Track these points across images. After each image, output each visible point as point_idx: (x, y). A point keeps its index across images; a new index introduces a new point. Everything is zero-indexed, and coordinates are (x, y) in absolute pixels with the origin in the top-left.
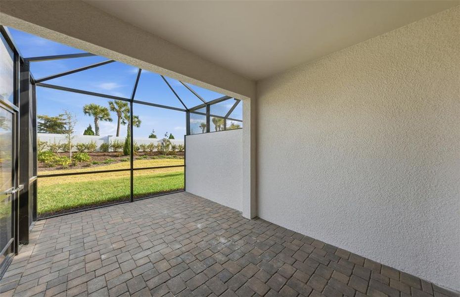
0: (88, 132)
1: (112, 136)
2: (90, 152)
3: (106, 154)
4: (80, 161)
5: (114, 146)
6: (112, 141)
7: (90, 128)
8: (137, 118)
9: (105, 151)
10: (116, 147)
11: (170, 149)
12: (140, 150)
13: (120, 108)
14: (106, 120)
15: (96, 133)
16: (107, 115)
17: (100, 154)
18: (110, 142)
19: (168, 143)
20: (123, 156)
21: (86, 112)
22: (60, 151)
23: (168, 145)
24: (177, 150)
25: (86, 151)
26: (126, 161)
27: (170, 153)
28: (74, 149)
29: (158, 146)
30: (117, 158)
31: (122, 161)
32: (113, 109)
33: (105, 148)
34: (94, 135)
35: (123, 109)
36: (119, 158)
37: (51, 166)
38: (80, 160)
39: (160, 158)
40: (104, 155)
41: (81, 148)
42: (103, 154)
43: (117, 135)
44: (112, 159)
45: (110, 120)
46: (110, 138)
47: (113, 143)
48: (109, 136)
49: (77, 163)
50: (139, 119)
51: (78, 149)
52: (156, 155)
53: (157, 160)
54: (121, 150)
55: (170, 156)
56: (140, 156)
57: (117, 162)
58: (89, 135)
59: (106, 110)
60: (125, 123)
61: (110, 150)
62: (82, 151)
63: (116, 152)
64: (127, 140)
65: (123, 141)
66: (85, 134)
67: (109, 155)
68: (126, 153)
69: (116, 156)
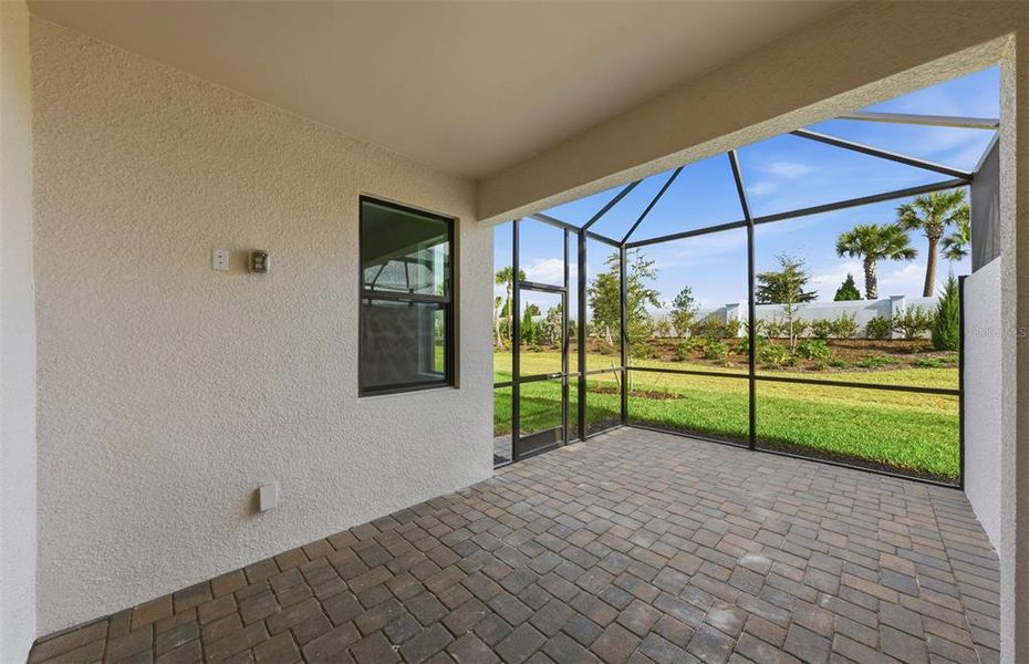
0: (847, 291)
1: (902, 297)
2: (840, 339)
3: (878, 343)
4: (807, 358)
5: (907, 323)
6: (902, 309)
7: (849, 284)
9: (878, 338)
10: (912, 325)
14: (896, 257)
15: (868, 292)
16: (899, 242)
17: (864, 343)
18: (895, 314)
20: (929, 350)
21: (842, 250)
22: (782, 336)
25: (831, 336)
26: (929, 366)
28: (807, 333)
30: (904, 357)
31: (916, 365)
32: (913, 222)
33: (879, 329)
35: (947, 214)
36: (912, 357)
38: (806, 354)
40: (873, 347)
41: (823, 333)
43: (927, 295)
44: (888, 357)
45: (910, 254)
46: (895, 304)
47: (903, 315)
48: (894, 298)
51: (815, 332)
54: (928, 334)
57: (900, 368)
58: (847, 299)
59: (896, 230)
61: (895, 335)
62: (822, 337)
63: (914, 340)
64: (944, 305)
65: (935, 310)
66: (837, 299)
67: (883, 348)
68: (941, 344)
69: (904, 351)
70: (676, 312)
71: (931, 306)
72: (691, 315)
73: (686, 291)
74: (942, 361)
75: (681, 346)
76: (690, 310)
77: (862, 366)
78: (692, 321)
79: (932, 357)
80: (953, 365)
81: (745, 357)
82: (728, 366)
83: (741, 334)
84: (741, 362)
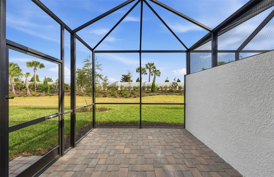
1: (146, 82)
2: (138, 90)
6: (146, 84)
7: (138, 79)
8: (159, 71)
9: (143, 90)
10: (148, 87)
11: (177, 89)
12: (160, 90)
13: (150, 66)
14: (145, 74)
16: (145, 71)
19: (176, 85)
21: (137, 71)
22: (127, 90)
23: (176, 86)
24: (182, 90)
25: (136, 90)
26: (152, 95)
27: (177, 92)
28: (132, 89)
29: (170, 87)
32: (147, 67)
33: (143, 88)
35: (152, 67)
36: (149, 94)
37: (123, 96)
38: (133, 94)
39: (170, 94)
40: (143, 92)
43: (149, 82)
44: (146, 94)
45: (146, 74)
47: (147, 86)
49: (132, 95)
50: (160, 71)
52: (168, 92)
53: (169, 96)
54: (150, 89)
55: (177, 94)
56: (159, 93)
57: (148, 96)
58: (138, 82)
59: (145, 69)
60: (153, 75)
61: (146, 89)
62: (134, 90)
63: (148, 90)
64: (153, 84)
65: (151, 85)
66: (136, 82)
67: (145, 92)
68: (152, 91)
69: (148, 93)
70: (104, 83)
71: (150, 84)
72: (107, 84)
73: (106, 77)
75: (105, 92)
76: (107, 82)
77: (142, 96)
78: (108, 85)
79: (152, 94)
80: (154, 95)
81: (121, 95)
82: (118, 98)
83: (119, 89)
84: (120, 96)
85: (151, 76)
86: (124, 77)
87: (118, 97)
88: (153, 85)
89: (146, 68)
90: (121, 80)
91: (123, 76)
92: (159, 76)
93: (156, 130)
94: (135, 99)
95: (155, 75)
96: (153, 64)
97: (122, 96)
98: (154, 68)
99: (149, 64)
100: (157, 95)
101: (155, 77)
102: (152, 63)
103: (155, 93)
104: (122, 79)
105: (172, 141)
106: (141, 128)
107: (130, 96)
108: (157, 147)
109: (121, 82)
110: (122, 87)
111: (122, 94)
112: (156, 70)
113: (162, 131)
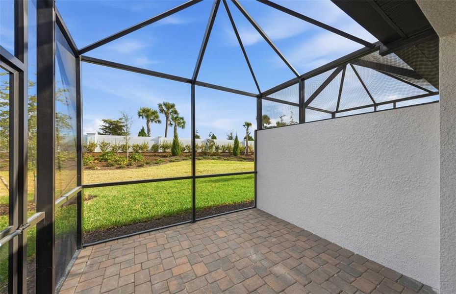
0: (142, 133)
1: (161, 137)
2: (143, 153)
3: (157, 154)
5: (163, 147)
6: (162, 141)
7: (143, 130)
8: (182, 119)
9: (155, 152)
10: (165, 147)
11: (214, 150)
12: (186, 151)
13: (168, 109)
14: (156, 122)
15: (148, 134)
16: (157, 117)
17: (151, 154)
18: (160, 143)
19: (212, 143)
20: (171, 156)
21: (140, 116)
22: (119, 151)
23: (212, 146)
24: (220, 151)
25: (140, 151)
26: (174, 161)
27: (214, 154)
28: (131, 150)
29: (202, 147)
30: (166, 158)
31: (171, 161)
32: (162, 111)
33: (155, 148)
34: (146, 136)
35: (170, 110)
36: (168, 158)
37: (112, 165)
38: (135, 159)
39: (204, 159)
41: (136, 149)
42: (154, 154)
43: (166, 137)
44: (162, 159)
45: (159, 122)
46: (159, 139)
47: (162, 143)
48: (159, 137)
49: (133, 162)
50: (185, 120)
51: (134, 149)
52: (201, 156)
53: (203, 161)
54: (169, 150)
55: (214, 157)
56: (187, 156)
57: (167, 163)
58: (143, 136)
59: (156, 112)
60: (172, 124)
61: (160, 151)
62: (137, 151)
64: (174, 141)
66: (139, 136)
67: (159, 156)
68: (174, 154)
69: (165, 157)
71: (170, 140)
74: (176, 159)
77: (156, 163)
79: (173, 158)
80: (178, 161)
81: (104, 163)
82: (97, 169)
83: (97, 150)
84: (104, 166)
85: (168, 126)
86: (107, 125)
87: (99, 168)
88: (175, 143)
89: (158, 110)
90: (101, 132)
91: (105, 121)
92: (183, 127)
93: (221, 219)
94: (142, 169)
95: (175, 126)
96: (173, 106)
97: (109, 166)
98: (176, 112)
99: (165, 104)
100: (184, 160)
101: (175, 130)
102: (171, 102)
103: (179, 158)
104: (102, 128)
105: (254, 230)
106: (194, 221)
107: (129, 166)
108: (242, 245)
109: (100, 134)
110: (104, 146)
111: (106, 160)
112: (177, 117)
113: (232, 219)
